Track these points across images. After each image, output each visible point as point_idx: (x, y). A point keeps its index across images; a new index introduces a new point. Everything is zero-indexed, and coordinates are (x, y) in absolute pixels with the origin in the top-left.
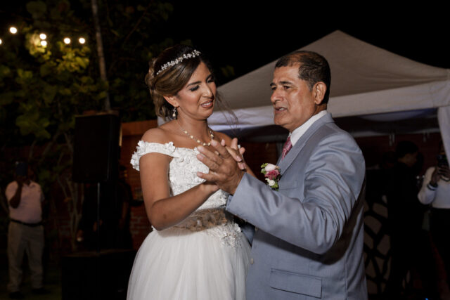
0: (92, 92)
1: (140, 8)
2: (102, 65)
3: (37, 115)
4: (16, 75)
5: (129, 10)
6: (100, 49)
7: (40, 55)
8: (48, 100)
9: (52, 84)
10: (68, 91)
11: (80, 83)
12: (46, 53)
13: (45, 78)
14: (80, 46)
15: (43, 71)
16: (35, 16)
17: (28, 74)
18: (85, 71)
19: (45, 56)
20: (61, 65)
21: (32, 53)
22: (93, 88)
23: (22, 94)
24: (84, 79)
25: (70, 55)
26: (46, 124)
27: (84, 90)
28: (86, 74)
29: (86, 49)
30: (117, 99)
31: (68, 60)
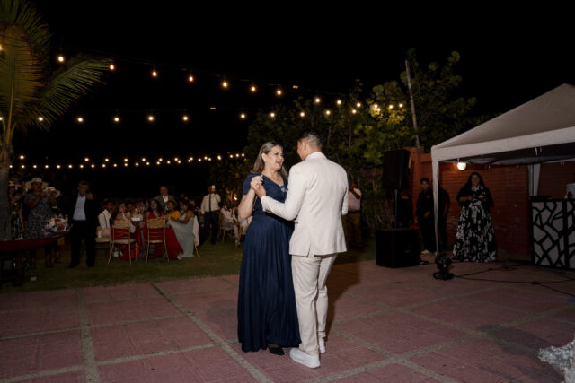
0: (407, 136)
1: (438, 81)
2: (414, 119)
3: (375, 150)
4: (364, 129)
5: (431, 84)
6: (413, 109)
7: (377, 116)
8: (382, 141)
9: (383, 132)
10: (393, 136)
11: (399, 130)
12: (380, 115)
13: (380, 130)
14: (401, 109)
15: (379, 125)
16: (377, 94)
17: (371, 128)
18: (404, 123)
20: (389, 121)
21: (373, 115)
22: (408, 133)
23: (368, 139)
24: (404, 128)
25: (393, 115)
26: (380, 156)
27: (402, 134)
28: (405, 125)
29: (404, 110)
30: (423, 139)
31: (392, 118)
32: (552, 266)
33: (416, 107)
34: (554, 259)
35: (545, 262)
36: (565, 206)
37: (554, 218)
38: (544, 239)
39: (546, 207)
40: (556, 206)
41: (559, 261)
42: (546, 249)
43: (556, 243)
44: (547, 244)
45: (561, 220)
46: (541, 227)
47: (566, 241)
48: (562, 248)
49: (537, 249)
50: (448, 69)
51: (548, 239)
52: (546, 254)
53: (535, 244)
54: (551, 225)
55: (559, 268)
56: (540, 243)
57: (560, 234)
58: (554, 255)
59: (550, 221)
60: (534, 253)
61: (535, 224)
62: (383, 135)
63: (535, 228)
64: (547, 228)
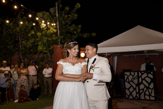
0: (56, 39)
1: (69, 15)
2: (58, 31)
3: (42, 46)
5: (66, 16)
6: (58, 27)
8: (45, 41)
10: (50, 39)
12: (45, 28)
13: (43, 35)
15: (43, 33)
17: (40, 34)
19: (45, 29)
20: (49, 31)
21: (41, 28)
23: (38, 39)
24: (54, 35)
27: (54, 39)
29: (55, 27)
31: (51, 30)
32: (134, 99)
33: (59, 26)
34: (134, 96)
35: (131, 97)
36: (138, 74)
37: (134, 79)
38: (130, 88)
39: (131, 74)
40: (135, 74)
41: (136, 96)
42: (131, 92)
43: (135, 89)
44: (131, 89)
45: (137, 79)
46: (129, 82)
47: (139, 88)
48: (137, 91)
49: (127, 92)
50: (74, 11)
51: (132, 87)
52: (131, 94)
53: (126, 90)
54: (133, 82)
55: (136, 99)
56: (128, 89)
57: (136, 85)
58: (134, 94)
59: (132, 80)
60: (126, 94)
61: (126, 81)
62: (46, 38)
63: (126, 83)
64: (131, 83)
